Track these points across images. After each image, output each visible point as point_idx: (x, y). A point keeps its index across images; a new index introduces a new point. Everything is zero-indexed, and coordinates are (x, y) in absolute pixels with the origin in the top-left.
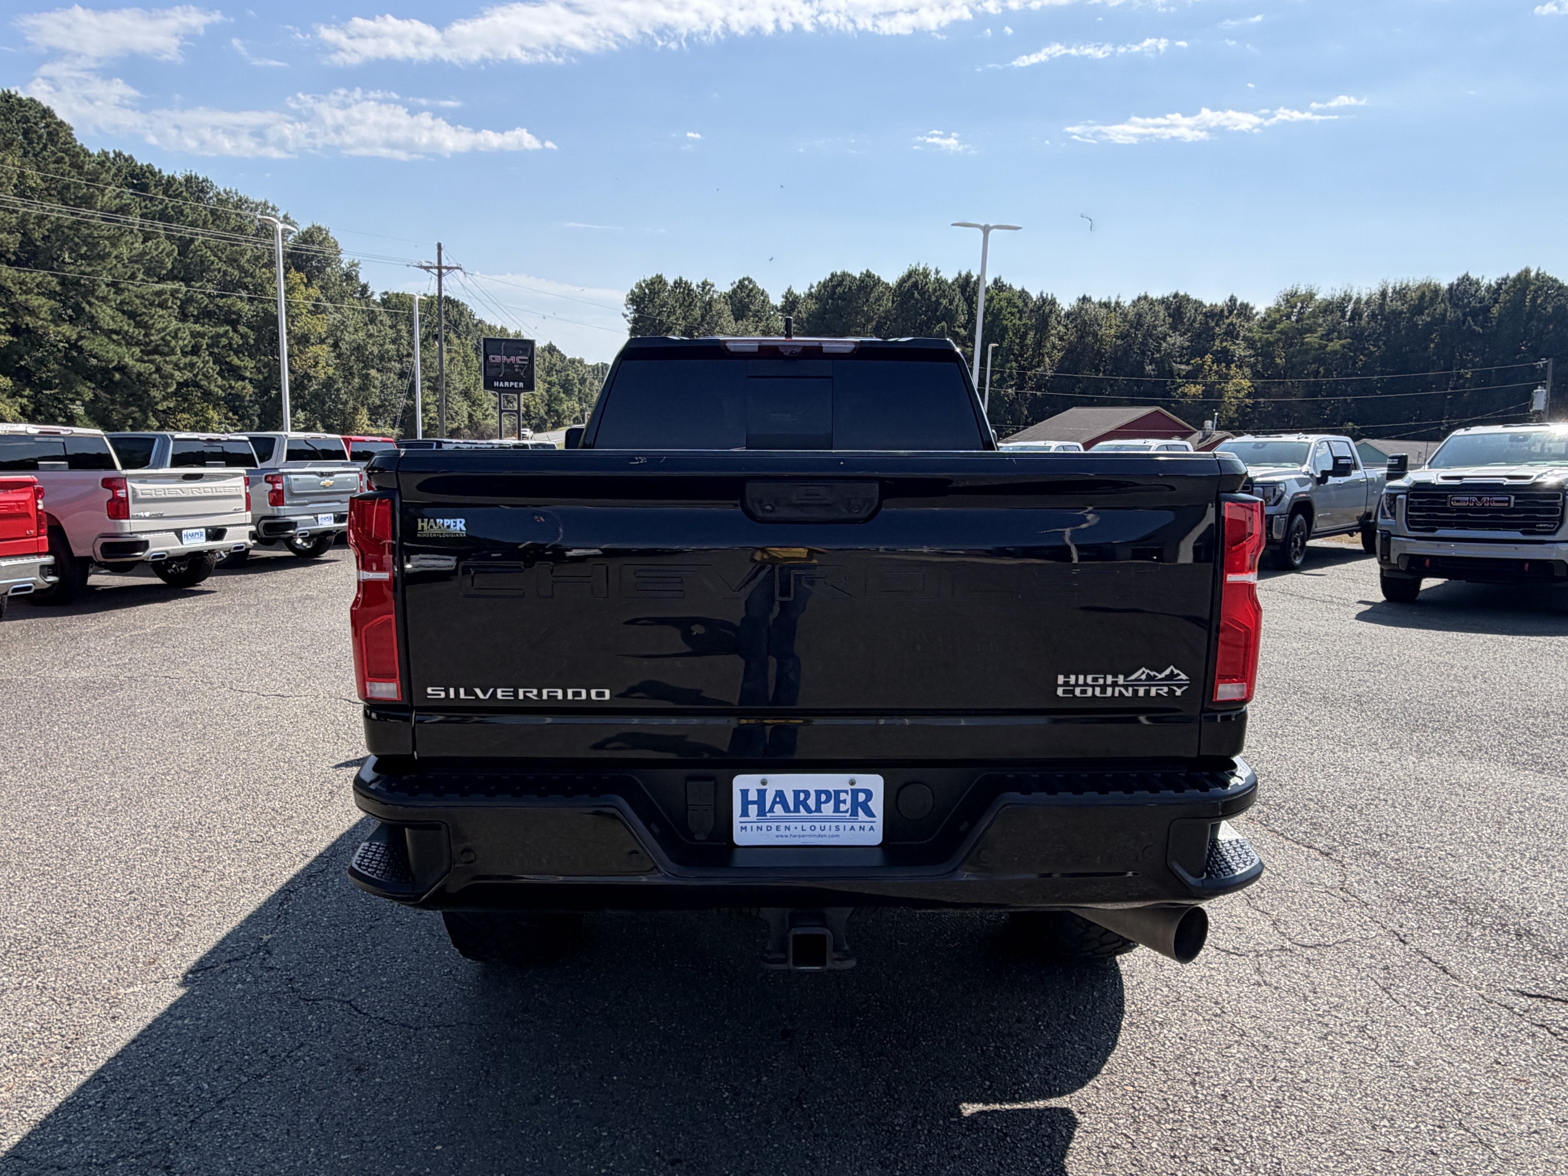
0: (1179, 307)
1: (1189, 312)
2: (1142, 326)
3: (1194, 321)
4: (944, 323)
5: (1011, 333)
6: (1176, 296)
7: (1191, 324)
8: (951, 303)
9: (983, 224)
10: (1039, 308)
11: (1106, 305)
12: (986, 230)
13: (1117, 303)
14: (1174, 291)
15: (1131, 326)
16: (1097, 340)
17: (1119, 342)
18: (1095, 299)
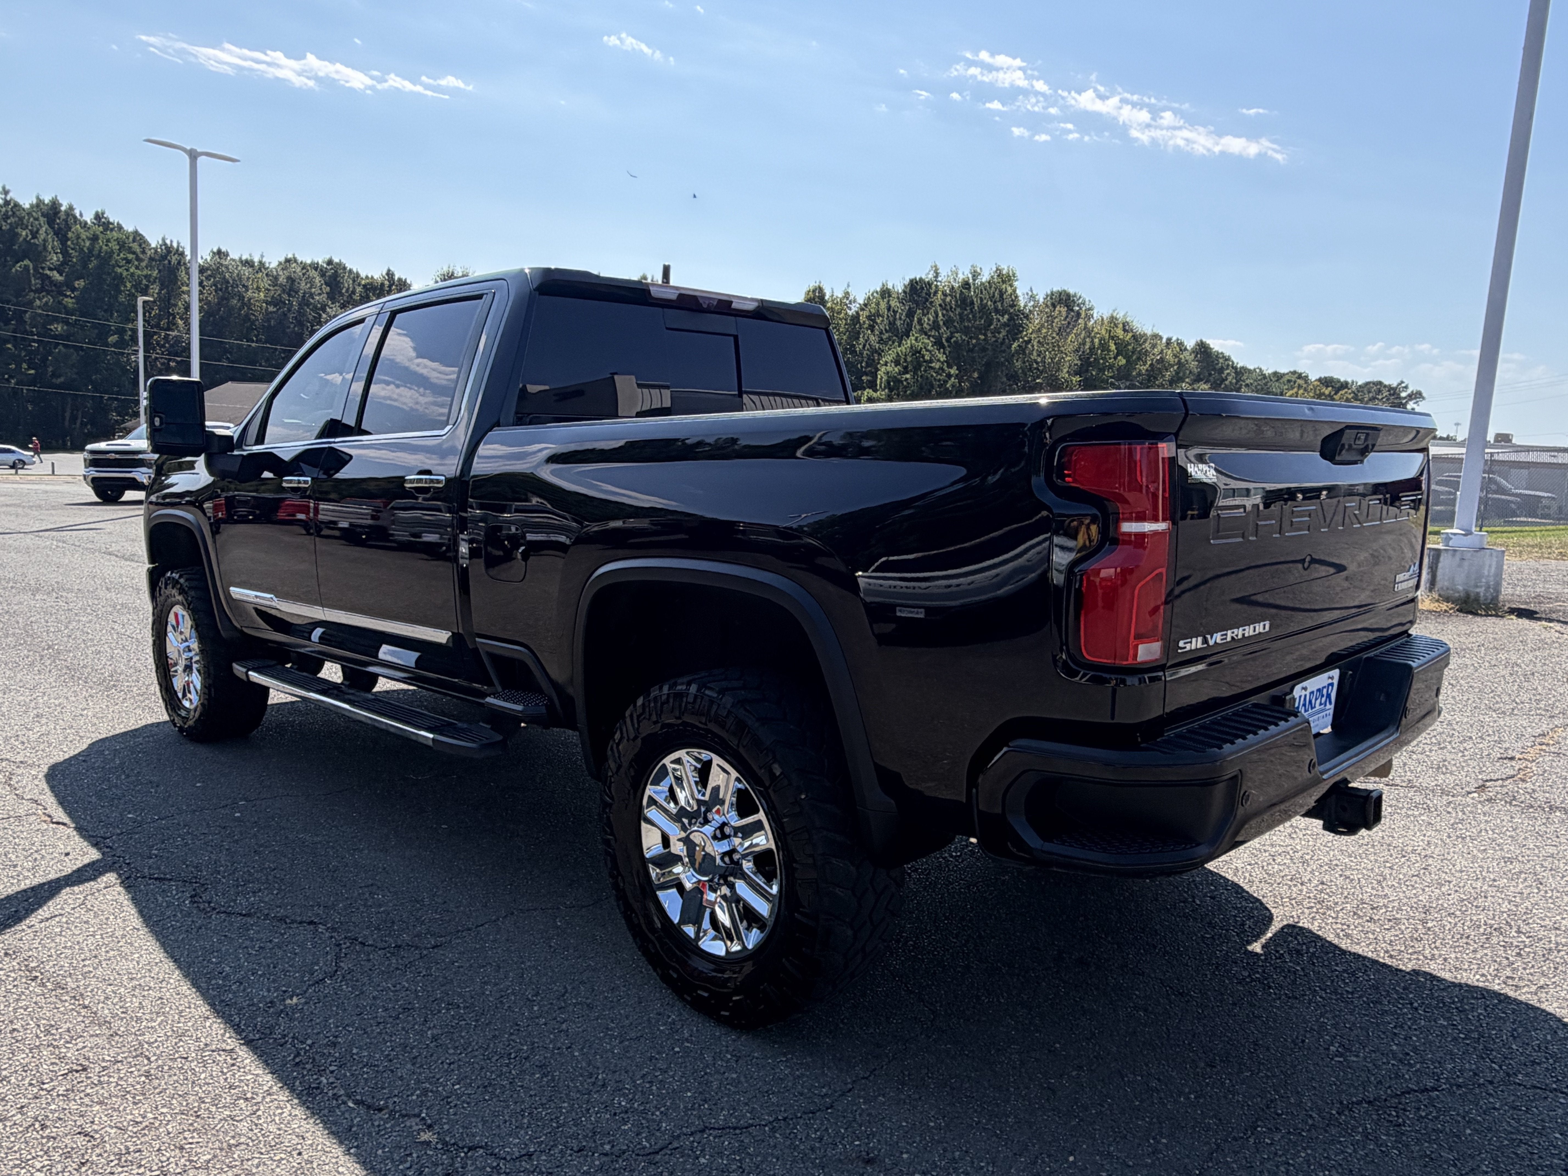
0: (335, 275)
1: (347, 283)
2: (296, 293)
3: (354, 292)
4: (26, 262)
5: (129, 285)
6: (330, 262)
7: (350, 296)
8: (35, 235)
9: (188, 148)
10: (164, 257)
11: (248, 263)
12: (193, 156)
13: (261, 263)
14: (327, 257)
15: (284, 291)
16: (244, 304)
17: (271, 309)
18: (234, 255)
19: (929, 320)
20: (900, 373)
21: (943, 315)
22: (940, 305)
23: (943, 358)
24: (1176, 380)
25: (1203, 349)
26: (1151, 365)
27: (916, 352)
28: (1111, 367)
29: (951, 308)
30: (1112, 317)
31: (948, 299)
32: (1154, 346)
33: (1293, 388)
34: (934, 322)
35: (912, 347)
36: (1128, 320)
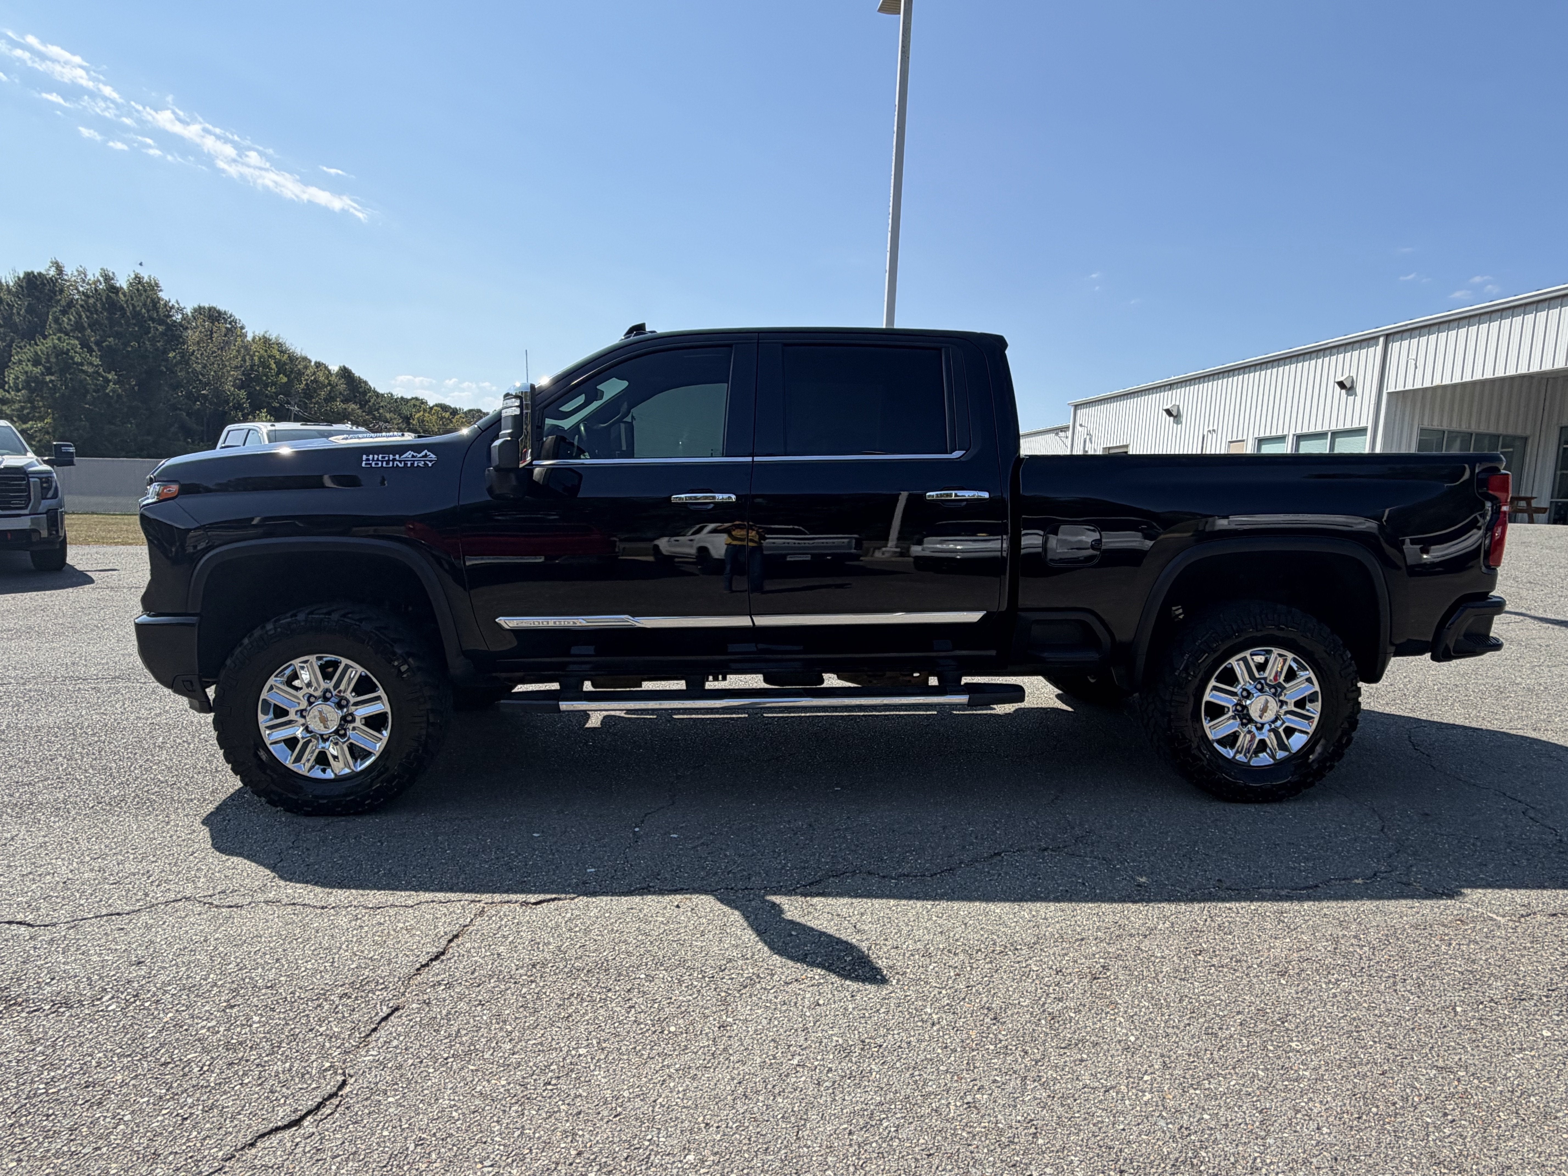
19: (70, 320)
20: (42, 374)
21: (87, 317)
22: (82, 306)
23: (97, 362)
24: (330, 398)
25: (345, 373)
26: (307, 384)
27: (60, 353)
28: (274, 384)
29: (96, 310)
30: (264, 337)
31: (91, 301)
32: (306, 367)
33: (419, 412)
34: (76, 323)
35: (55, 347)
36: (280, 341)
